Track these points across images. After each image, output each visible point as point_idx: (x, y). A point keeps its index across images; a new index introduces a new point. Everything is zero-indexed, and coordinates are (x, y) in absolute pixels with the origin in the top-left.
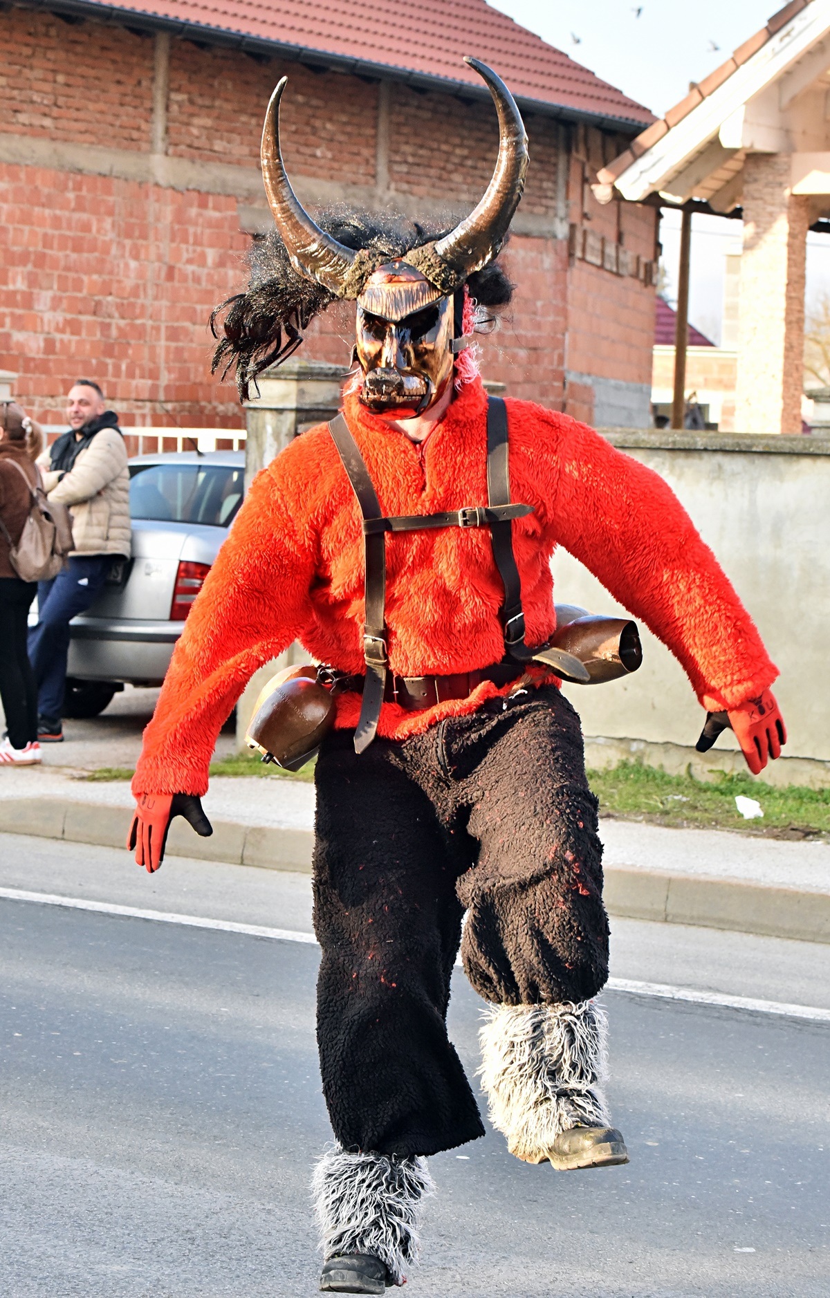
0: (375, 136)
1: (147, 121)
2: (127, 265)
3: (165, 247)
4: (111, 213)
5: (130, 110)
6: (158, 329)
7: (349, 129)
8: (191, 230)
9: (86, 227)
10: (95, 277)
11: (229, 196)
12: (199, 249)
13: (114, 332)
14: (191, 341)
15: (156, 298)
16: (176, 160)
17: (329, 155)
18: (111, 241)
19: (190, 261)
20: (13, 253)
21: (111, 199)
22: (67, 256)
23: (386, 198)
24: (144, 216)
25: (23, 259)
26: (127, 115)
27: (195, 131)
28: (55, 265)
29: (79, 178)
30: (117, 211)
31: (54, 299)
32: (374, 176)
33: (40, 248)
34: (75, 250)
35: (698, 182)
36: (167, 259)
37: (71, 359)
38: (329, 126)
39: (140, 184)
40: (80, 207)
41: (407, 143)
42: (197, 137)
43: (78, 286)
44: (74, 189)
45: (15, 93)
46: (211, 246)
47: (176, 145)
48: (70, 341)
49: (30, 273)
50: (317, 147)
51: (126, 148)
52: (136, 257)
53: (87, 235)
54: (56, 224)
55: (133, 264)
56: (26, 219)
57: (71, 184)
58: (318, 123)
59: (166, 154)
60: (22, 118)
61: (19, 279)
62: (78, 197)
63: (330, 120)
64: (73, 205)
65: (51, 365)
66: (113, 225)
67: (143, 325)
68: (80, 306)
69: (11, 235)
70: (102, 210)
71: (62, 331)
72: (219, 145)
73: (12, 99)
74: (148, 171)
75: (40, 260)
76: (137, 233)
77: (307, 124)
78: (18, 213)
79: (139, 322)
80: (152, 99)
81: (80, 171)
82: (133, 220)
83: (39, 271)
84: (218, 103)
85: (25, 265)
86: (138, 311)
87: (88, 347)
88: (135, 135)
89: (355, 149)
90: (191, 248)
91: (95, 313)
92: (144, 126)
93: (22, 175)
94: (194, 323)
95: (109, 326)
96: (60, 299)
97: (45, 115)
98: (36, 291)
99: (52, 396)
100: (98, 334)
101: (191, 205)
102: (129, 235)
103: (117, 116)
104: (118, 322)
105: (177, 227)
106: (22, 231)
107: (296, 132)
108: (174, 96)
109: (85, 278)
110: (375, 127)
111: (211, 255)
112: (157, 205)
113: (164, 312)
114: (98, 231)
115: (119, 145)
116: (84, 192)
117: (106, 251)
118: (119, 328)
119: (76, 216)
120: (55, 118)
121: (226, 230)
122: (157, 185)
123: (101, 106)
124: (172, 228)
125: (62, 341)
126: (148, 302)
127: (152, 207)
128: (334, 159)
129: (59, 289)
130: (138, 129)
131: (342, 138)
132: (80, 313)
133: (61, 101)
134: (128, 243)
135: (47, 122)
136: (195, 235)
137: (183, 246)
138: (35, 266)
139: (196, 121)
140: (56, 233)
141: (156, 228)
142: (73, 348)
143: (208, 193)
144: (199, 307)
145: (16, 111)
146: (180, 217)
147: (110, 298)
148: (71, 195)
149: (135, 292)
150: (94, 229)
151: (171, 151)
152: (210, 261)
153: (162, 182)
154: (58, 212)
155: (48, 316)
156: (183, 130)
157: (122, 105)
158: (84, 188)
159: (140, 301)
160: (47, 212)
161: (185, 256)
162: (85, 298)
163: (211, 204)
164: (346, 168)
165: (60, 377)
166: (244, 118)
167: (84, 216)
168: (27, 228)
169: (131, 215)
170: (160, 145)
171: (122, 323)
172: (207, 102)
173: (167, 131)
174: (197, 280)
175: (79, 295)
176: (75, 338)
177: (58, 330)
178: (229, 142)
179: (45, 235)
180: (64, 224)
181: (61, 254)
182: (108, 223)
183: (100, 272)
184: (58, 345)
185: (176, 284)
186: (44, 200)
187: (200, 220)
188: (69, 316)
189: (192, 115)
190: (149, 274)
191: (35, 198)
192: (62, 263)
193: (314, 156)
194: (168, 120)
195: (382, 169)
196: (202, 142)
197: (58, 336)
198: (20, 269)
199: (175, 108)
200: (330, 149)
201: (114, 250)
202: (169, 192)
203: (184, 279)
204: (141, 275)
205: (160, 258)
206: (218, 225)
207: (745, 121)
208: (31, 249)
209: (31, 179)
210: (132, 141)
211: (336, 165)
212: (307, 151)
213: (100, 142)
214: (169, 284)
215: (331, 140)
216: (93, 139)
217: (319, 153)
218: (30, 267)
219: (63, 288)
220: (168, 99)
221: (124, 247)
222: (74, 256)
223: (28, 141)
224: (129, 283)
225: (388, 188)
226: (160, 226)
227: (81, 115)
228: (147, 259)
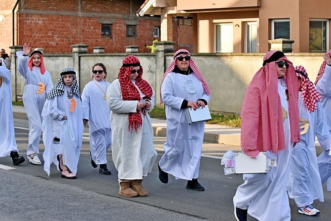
0: (129, 6)
1: (77, 6)
2: (73, 30)
3: (82, 27)
4: (69, 22)
5: (73, 5)
6: (81, 40)
7: (123, 5)
8: (87, 24)
9: (64, 24)
10: (66, 32)
11: (96, 17)
12: (89, 27)
13: (71, 41)
14: (88, 42)
15: (80, 35)
16: (83, 12)
17: (119, 10)
18: (70, 26)
19: (87, 29)
20: (49, 29)
21: (69, 19)
22: (60, 29)
23: (132, 16)
24: (77, 22)
25: (51, 30)
26: (72, 5)
27: (88, 7)
28: (58, 30)
29: (62, 16)
30: (71, 21)
31: (58, 36)
32: (129, 13)
33: (54, 28)
34: (62, 28)
35: (155, 13)
36: (82, 29)
37: (62, 46)
38: (118, 5)
39: (76, 17)
40: (63, 21)
41: (137, 6)
42: (88, 8)
43: (63, 34)
44: (61, 18)
45: (48, 3)
46: (92, 26)
47: (84, 10)
48: (61, 43)
49: (52, 32)
50: (116, 8)
51: (73, 11)
52: (75, 29)
53: (65, 26)
54: (58, 24)
55: (75, 30)
56: (51, 24)
57: (60, 18)
58: (115, 4)
59: (81, 11)
60: (49, 7)
61: (50, 33)
62: (62, 20)
63: (119, 4)
64: (61, 21)
65: (58, 47)
66: (70, 24)
67: (78, 40)
68: (63, 37)
69: (48, 26)
70: (68, 21)
71: (60, 41)
72: (93, 9)
73: (48, 4)
74: (77, 14)
75: (54, 30)
76: (75, 25)
77: (113, 4)
78: (49, 23)
79: (76, 39)
80: (78, 2)
81: (62, 15)
82: (74, 23)
83: (54, 32)
84: (92, 2)
85: (51, 31)
86: (76, 38)
87: (65, 44)
88: (74, 9)
89: (125, 8)
90: (87, 27)
91: (67, 38)
92: (76, 7)
93: (50, 17)
94: (89, 39)
95: (70, 40)
96: (59, 36)
97: (55, 7)
98: (54, 35)
99: (58, 52)
100: (68, 42)
101: (87, 20)
103: (70, 6)
104: (72, 39)
105: (84, 23)
106: (50, 26)
107: (111, 6)
108: (82, 2)
109: (64, 33)
110: (129, 4)
111: (92, 28)
112: (80, 20)
113: (82, 37)
114: (67, 25)
115: (71, 10)
116: (63, 19)
118: (72, 40)
119: (62, 23)
120: (57, 7)
121: (95, 23)
122: (79, 17)
123: (67, 4)
124: (83, 24)
125: (60, 43)
126: (78, 36)
127: (78, 20)
128: (120, 10)
129: (59, 35)
130: (75, 8)
131: (121, 6)
132: (63, 38)
133: (58, 4)
134: (73, 26)
135: (55, 8)
136: (88, 24)
137: (86, 26)
138: (53, 31)
139: (88, 6)
140: (58, 26)
141: (80, 24)
142: (62, 44)
143: (91, 17)
144: (90, 36)
145: (48, 6)
146: (85, 22)
147: (70, 36)
148: (61, 19)
149: (75, 34)
150: (66, 24)
151: (82, 11)
154: (58, 22)
155: (57, 39)
156: (85, 7)
157: (71, 4)
158: (63, 18)
159: (76, 36)
160: (55, 22)
161: (86, 28)
162: (64, 36)
163: (92, 19)
164: (123, 11)
165: (60, 49)
166: (98, 5)
167: (64, 23)
168: (51, 25)
169: (74, 22)
170: (80, 10)
171: (73, 40)
172: (90, 2)
173: (81, 8)
174: (89, 32)
175: (63, 35)
176: (62, 42)
177: (59, 41)
178: (95, 9)
179: (55, 26)
180: (59, 24)
181: (59, 29)
182: (69, 23)
183: (67, 31)
184: (59, 44)
185: (84, 33)
186: (55, 20)
187: (89, 22)
188: (61, 39)
189: (87, 5)
190: (78, 31)
191: (53, 20)
192: (59, 31)
193: (115, 10)
194: (82, 6)
195: (131, 11)
196: (90, 9)
197: (59, 42)
198: (50, 32)
199: (83, 4)
200: (118, 8)
201: (70, 28)
202: (82, 18)
203: (86, 32)
204: (77, 31)
205: (81, 29)
206: (94, 22)
207: (156, 2)
208: (53, 28)
209: (52, 17)
210: (73, 10)
211: (120, 11)
212: (113, 9)
213: (66, 10)
214: (83, 33)
215: (119, 7)
216: (65, 10)
217: (116, 9)
218: (52, 31)
219: (59, 34)
220: (81, 2)
221: (72, 27)
222: (62, 29)
223: (51, 11)
224: (74, 33)
225: (133, 14)
226: (80, 23)
227: (62, 6)
228: (78, 29)
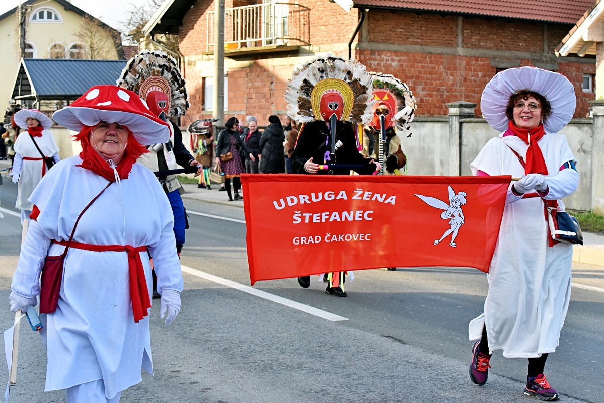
0: (543, 38)
1: (455, 38)
2: (449, 78)
3: (463, 73)
4: (443, 64)
5: (449, 36)
6: (461, 95)
7: (532, 37)
8: (472, 68)
9: (434, 68)
10: (438, 82)
11: (486, 58)
12: (476, 73)
13: (445, 96)
14: (474, 98)
15: (460, 87)
16: (466, 49)
17: (525, 45)
18: (443, 72)
19: (472, 76)
20: (408, 76)
21: (442, 60)
22: (427, 76)
23: (548, 56)
24: (455, 64)
25: (412, 77)
26: (448, 37)
27: (473, 40)
28: (423, 78)
29: (431, 55)
30: (445, 63)
31: (423, 88)
32: (543, 50)
33: (417, 74)
34: (429, 74)
35: (586, 50)
36: (464, 76)
37: (429, 104)
38: (524, 36)
39: (453, 56)
40: (431, 62)
41: (555, 40)
42: (474, 42)
43: (432, 84)
44: (429, 58)
45: (407, 33)
46: (480, 72)
47: (466, 44)
48: (429, 99)
49: (414, 81)
50: (521, 42)
51: (448, 46)
52: (452, 76)
53: (435, 71)
54: (423, 67)
55: (451, 78)
56: (412, 67)
57: (428, 57)
58: (520, 36)
59: (463, 47)
60: (410, 40)
61: (410, 83)
62: (430, 60)
63: (525, 35)
64: (429, 62)
65: (422, 106)
66: (443, 67)
67: (456, 94)
68: (432, 90)
69: (407, 71)
70: (440, 63)
71: (426, 96)
72: (482, 44)
73: (407, 35)
74: (456, 52)
75: (418, 78)
76: (452, 69)
77: (516, 36)
78: (409, 65)
79: (454, 93)
80: (457, 32)
81: (431, 53)
82: (451, 66)
83: (417, 81)
84: (481, 32)
85: (412, 79)
86: (453, 90)
87: (436, 100)
88: (451, 42)
89: (535, 43)
90: (472, 73)
91: (438, 91)
92: (454, 40)
93: (411, 55)
94: (474, 93)
95: (443, 95)
96: (425, 88)
97: (418, 39)
98: (416, 86)
99: (423, 114)
100: (439, 97)
101: (472, 61)
102: (449, 69)
103: (444, 38)
104: (446, 93)
105: (467, 67)
106: (411, 70)
107: (511, 39)
108: (465, 31)
109: (434, 82)
110: (543, 36)
111: (480, 74)
112: (460, 61)
113: (463, 90)
114: (438, 69)
115: (445, 45)
116: (433, 59)
117: (441, 74)
118: (447, 95)
119: (430, 65)
120: (422, 39)
121: (486, 67)
122: (459, 55)
123: (439, 35)
124: (465, 68)
125: (426, 99)
126: (457, 88)
127: (458, 61)
128: (527, 46)
129: (424, 85)
130: (452, 40)
131: (529, 40)
132: (432, 91)
133: (424, 34)
134: (449, 72)
135: (419, 40)
136: (474, 69)
137: (470, 72)
138: (416, 79)
139: (473, 37)
140: (423, 70)
141: (459, 68)
142: (430, 101)
143: (478, 57)
144: (476, 89)
145: (408, 38)
146: (468, 64)
147: (443, 87)
148: (428, 60)
149: (452, 85)
150: (437, 69)
151: (464, 46)
152: (480, 76)
153: (461, 55)
154: (423, 64)
155: (421, 92)
156: (469, 40)
157: (446, 34)
158: (433, 58)
159: (454, 88)
160: (419, 65)
161: (470, 75)
162: (433, 88)
163: (480, 60)
164: (531, 48)
165: (426, 109)
166: (491, 36)
167: (433, 65)
168: (413, 69)
169: (450, 64)
170: (460, 45)
171: (448, 94)
172: (477, 32)
173: (463, 41)
174: (476, 81)
175: (432, 87)
176: (430, 98)
177: (424, 96)
178: (486, 43)
179: (419, 71)
180: (426, 67)
181: (425, 76)
182: (442, 67)
183: (439, 80)
184: (425, 101)
185: (467, 83)
186: (418, 61)
187: (476, 65)
188: (428, 92)
189: (472, 36)
190: (457, 80)
191: (416, 61)
192: (426, 78)
193: (519, 45)
194: (463, 38)
195: (546, 48)
196: (477, 43)
197: (425, 98)
198: (410, 80)
199: (465, 35)
200: (524, 43)
201: (444, 74)
202: (464, 58)
203: (470, 81)
204: (454, 80)
205: (461, 76)
206: (483, 65)
207: (589, 33)
208: (414, 75)
209: (413, 56)
210: (450, 44)
211: (527, 47)
212: (516, 44)
213: (438, 45)
214: (465, 83)
215: (526, 40)
216: (436, 44)
217: (520, 44)
218: (414, 80)
219: (426, 84)
220: (463, 32)
221: (448, 73)
222: (430, 76)
223: (413, 46)
224: (450, 83)
225: (548, 53)
226: (461, 67)
227: (431, 38)
228: (456, 76)
